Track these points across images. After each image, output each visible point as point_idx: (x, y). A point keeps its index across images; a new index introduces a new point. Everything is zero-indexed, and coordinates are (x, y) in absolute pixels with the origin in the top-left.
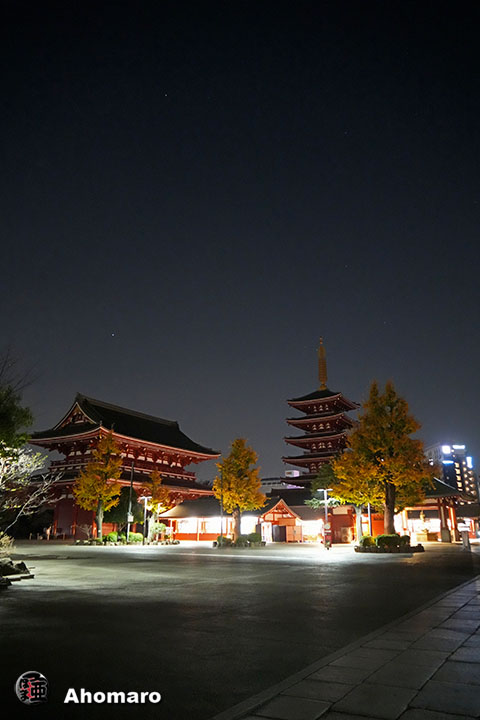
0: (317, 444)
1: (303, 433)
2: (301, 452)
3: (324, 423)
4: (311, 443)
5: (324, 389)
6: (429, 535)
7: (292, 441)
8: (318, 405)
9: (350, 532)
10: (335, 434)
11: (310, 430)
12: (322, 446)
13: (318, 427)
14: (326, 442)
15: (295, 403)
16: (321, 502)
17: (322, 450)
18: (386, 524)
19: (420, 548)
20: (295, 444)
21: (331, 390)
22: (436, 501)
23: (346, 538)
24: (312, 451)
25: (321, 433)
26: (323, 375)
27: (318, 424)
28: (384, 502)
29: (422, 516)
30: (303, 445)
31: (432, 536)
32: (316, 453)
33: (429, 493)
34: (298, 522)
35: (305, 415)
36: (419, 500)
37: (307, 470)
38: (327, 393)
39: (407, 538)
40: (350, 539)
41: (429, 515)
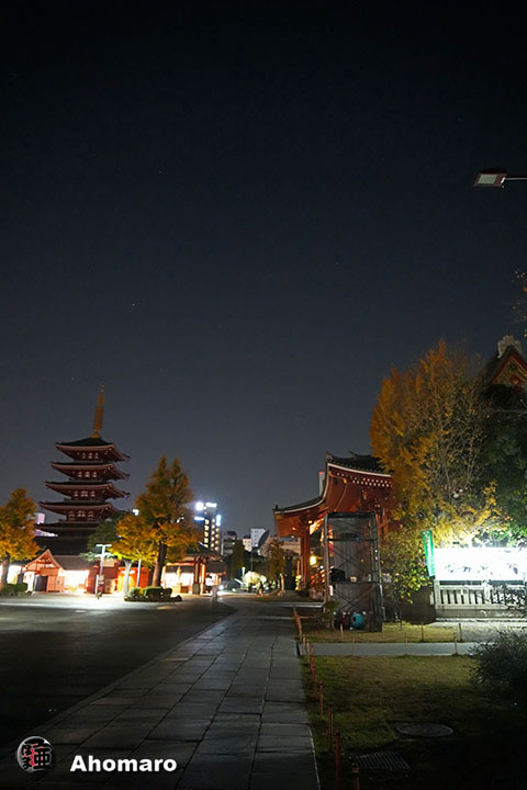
0: (80, 491)
1: (66, 479)
2: (61, 498)
3: (91, 472)
4: (73, 491)
5: (96, 436)
6: (182, 588)
7: (54, 486)
8: (87, 453)
9: (113, 583)
10: (101, 484)
11: (75, 476)
12: (84, 494)
13: (83, 474)
14: (89, 491)
15: (65, 447)
16: (97, 556)
17: (84, 498)
18: (155, 578)
19: (179, 599)
20: (57, 490)
21: (104, 439)
22: (192, 559)
23: (109, 589)
24: (73, 498)
25: (86, 482)
26: (99, 423)
27: (84, 472)
28: (156, 560)
29: (178, 571)
30: (64, 492)
31: (184, 589)
32: (77, 501)
33: (189, 552)
34: (61, 572)
35: (72, 460)
36: (180, 558)
37: (64, 517)
38: (99, 442)
39: (170, 591)
40: (112, 590)
41: (184, 569)
